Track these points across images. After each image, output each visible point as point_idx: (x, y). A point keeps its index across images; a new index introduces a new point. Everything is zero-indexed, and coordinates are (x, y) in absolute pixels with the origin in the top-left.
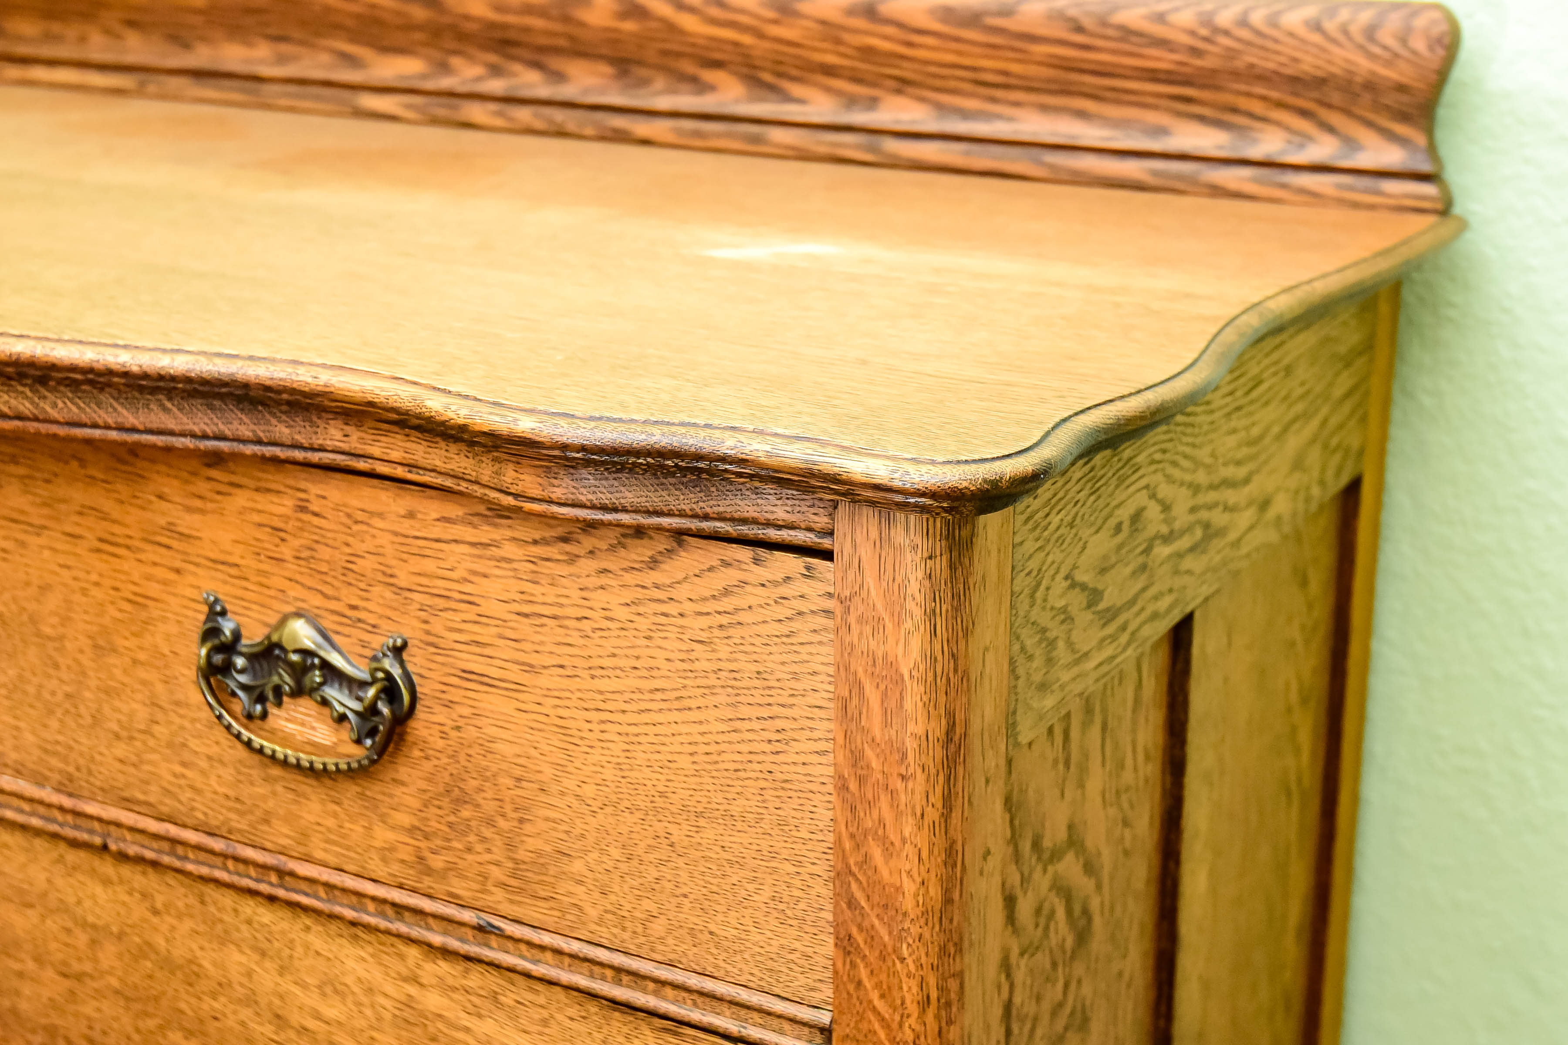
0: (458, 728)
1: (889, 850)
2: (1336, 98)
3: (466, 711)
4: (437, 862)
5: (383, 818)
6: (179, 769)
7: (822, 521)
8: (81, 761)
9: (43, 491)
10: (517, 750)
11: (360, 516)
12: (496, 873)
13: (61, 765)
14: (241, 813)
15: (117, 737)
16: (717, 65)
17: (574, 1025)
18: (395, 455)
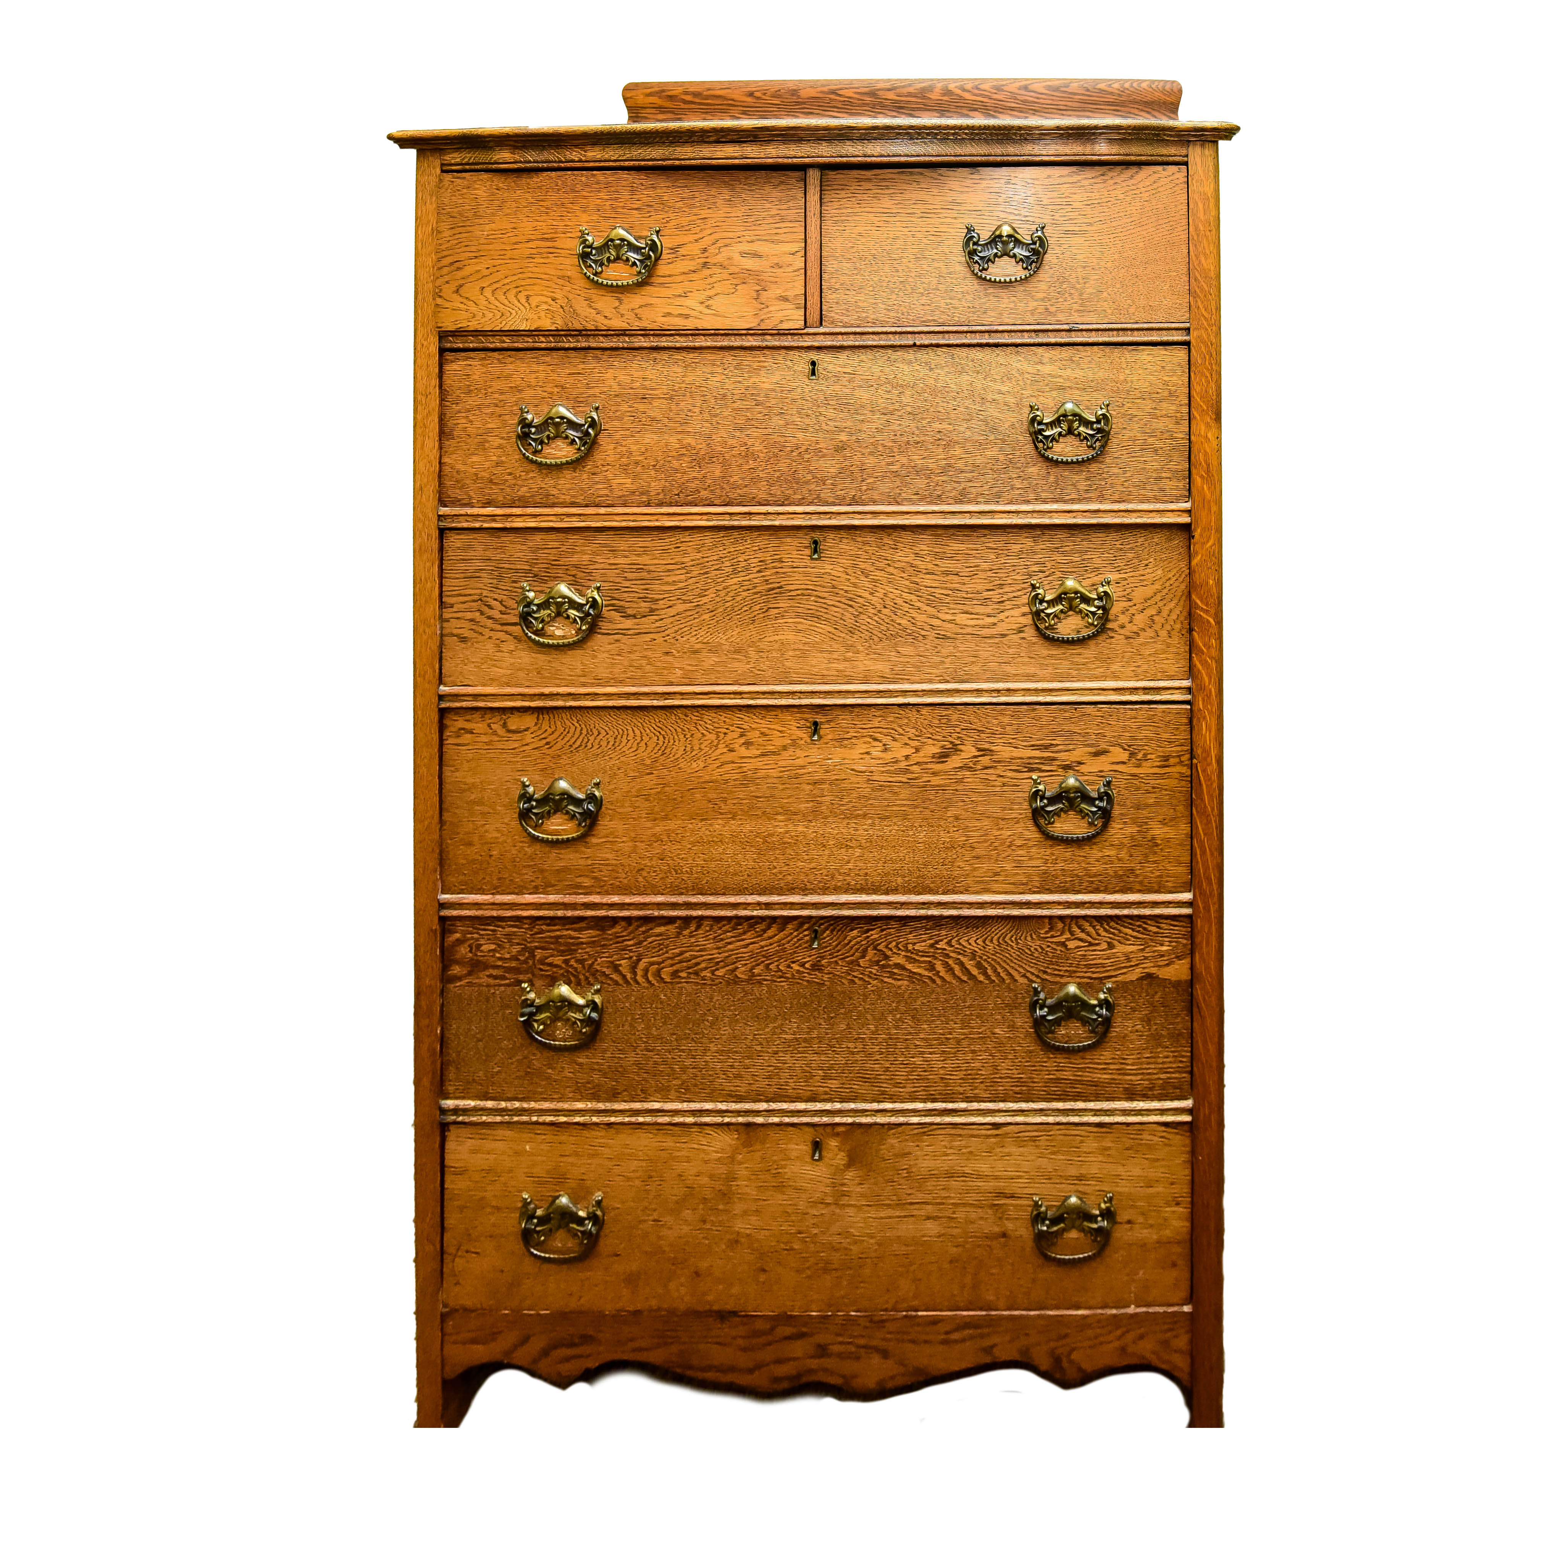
0: (1063, 254)
1: (1206, 259)
2: (1156, 107)
3: (1066, 246)
4: (1052, 309)
5: (1032, 297)
6: (949, 301)
7: (1184, 152)
8: (905, 310)
9: (899, 197)
10: (1084, 256)
11: (1030, 181)
12: (1076, 307)
13: (895, 315)
14: (974, 313)
15: (922, 294)
16: (975, 110)
17: (1101, 360)
18: (1051, 152)
